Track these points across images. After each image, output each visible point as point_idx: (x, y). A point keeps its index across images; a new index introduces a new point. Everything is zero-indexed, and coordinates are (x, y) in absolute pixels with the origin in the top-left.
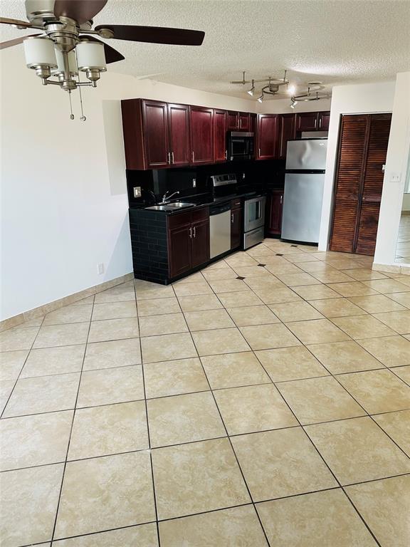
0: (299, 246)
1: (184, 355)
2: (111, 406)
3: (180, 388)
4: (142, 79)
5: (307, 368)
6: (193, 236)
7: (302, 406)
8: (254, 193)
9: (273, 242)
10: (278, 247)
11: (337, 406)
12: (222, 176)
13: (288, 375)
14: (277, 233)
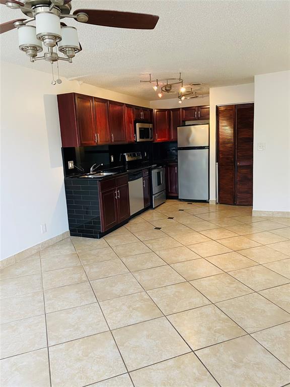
0: (193, 203)
1: (131, 291)
2: (81, 340)
3: (137, 317)
4: (72, 80)
5: (235, 289)
6: (118, 197)
7: (242, 318)
8: (156, 165)
9: (174, 202)
10: (178, 205)
11: (269, 314)
12: (132, 153)
13: (223, 296)
14: (175, 195)
